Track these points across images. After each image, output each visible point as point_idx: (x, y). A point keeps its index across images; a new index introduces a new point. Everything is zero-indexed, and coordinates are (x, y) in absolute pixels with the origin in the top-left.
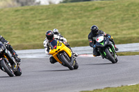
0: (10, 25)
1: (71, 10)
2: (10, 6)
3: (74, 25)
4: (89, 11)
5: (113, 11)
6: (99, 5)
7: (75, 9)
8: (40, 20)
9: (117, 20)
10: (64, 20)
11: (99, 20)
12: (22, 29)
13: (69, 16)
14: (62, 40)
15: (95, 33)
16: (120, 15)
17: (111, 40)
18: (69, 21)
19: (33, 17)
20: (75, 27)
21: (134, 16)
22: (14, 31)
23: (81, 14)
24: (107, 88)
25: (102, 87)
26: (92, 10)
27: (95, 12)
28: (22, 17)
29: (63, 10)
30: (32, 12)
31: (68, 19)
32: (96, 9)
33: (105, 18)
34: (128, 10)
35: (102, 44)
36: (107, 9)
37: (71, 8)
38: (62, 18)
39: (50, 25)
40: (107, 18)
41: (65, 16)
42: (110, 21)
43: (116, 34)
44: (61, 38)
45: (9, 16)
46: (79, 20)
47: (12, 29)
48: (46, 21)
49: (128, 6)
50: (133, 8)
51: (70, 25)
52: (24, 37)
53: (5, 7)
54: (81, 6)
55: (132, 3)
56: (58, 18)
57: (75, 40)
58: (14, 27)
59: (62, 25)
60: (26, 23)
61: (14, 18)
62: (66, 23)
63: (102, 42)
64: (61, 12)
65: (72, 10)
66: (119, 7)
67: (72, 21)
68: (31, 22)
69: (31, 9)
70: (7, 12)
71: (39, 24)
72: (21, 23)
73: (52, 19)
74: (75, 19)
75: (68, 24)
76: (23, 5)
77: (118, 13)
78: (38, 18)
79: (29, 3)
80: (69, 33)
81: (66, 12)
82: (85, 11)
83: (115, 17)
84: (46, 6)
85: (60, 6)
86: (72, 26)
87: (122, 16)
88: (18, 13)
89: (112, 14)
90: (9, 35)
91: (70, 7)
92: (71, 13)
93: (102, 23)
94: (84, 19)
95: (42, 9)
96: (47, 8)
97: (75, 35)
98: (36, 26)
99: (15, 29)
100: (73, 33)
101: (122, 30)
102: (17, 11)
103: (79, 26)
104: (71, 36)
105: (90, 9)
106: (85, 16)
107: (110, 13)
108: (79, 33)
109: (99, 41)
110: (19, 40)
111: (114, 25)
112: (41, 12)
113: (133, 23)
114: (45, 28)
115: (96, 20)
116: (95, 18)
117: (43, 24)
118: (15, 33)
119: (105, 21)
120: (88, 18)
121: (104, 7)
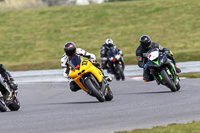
0: (32, 33)
1: (120, 12)
2: (32, 6)
3: (126, 34)
4: (146, 14)
5: (180, 13)
6: (161, 5)
7: (127, 11)
8: (76, 26)
9: (187, 27)
11: (161, 27)
12: (51, 39)
13: (118, 21)
14: (89, 57)
15: (146, 46)
16: (190, 20)
17: (170, 57)
18: (118, 28)
19: (65, 23)
20: (126, 37)
22: (38, 43)
24: (171, 125)
25: (165, 124)
26: (150, 12)
27: (155, 15)
28: (50, 23)
29: (109, 11)
30: (65, 15)
31: (115, 26)
32: (157, 10)
33: (169, 24)
35: (157, 63)
36: (172, 11)
37: (120, 9)
38: (107, 24)
39: (90, 33)
40: (172, 24)
41: (112, 20)
42: (176, 27)
43: (185, 47)
44: (88, 54)
45: (31, 20)
46: (131, 27)
47: (35, 40)
48: (84, 28)
51: (119, 34)
52: (52, 50)
53: (25, 7)
54: (135, 6)
56: (102, 24)
58: (39, 37)
59: (108, 33)
60: (56, 31)
61: (38, 23)
62: (113, 30)
63: (156, 60)
64: (107, 14)
65: (122, 12)
66: (189, 8)
67: (122, 28)
68: (62, 30)
69: (64, 11)
70: (28, 14)
71: (75, 32)
72: (49, 31)
73: (93, 26)
74: (126, 25)
75: (116, 32)
76: (50, 5)
77: (188, 16)
78: (73, 24)
79: (60, 2)
81: (113, 15)
82: (141, 15)
83: (184, 23)
84: (85, 6)
85: (105, 7)
86: (122, 35)
87: (194, 21)
88: (44, 16)
89: (179, 18)
90: (31, 49)
91: (118, 8)
92: (121, 16)
93: (164, 31)
94: (140, 25)
95: (78, 11)
96: (85, 9)
97: (126, 49)
98: (70, 36)
99: (40, 40)
101: (194, 41)
102: (42, 13)
103: (132, 36)
105: (147, 10)
106: (141, 21)
107: (176, 16)
109: (151, 59)
110: (46, 55)
111: (183, 34)
112: (77, 14)
114: (83, 38)
116: (155, 23)
118: (40, 46)
119: (169, 27)
120: (145, 23)
121: (167, 8)
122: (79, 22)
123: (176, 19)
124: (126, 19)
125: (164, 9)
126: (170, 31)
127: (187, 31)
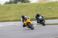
3: (16, 13)
4: (22, 7)
7: (16, 6)
8: (2, 11)
10: (12, 11)
11: (26, 11)
13: (14, 9)
16: (35, 9)
18: (14, 11)
20: (16, 14)
21: (41, 9)
23: (19, 8)
29: (11, 6)
31: (13, 11)
32: (25, 6)
34: (38, 7)
38: (11, 10)
39: (6, 13)
41: (12, 9)
42: (31, 11)
46: (18, 11)
48: (4, 11)
49: (38, 5)
50: (40, 6)
55: (40, 4)
56: (9, 10)
57: (17, 19)
62: (12, 12)
64: (11, 7)
65: (15, 7)
66: (35, 5)
67: (15, 11)
71: (2, 12)
73: (7, 11)
74: (16, 10)
75: (13, 12)
77: (34, 8)
80: (14, 16)
83: (33, 10)
86: (15, 13)
87: (36, 9)
89: (32, 8)
91: (14, 5)
92: (15, 8)
94: (20, 10)
97: (16, 17)
100: (16, 16)
103: (18, 13)
104: (15, 17)
105: (22, 6)
106: (20, 9)
107: (31, 8)
108: (18, 16)
111: (33, 13)
112: (2, 7)
113: (41, 12)
114: (4, 14)
115: (25, 11)
117: (3, 12)
119: (29, 11)
120: (22, 10)
121: (28, 6)
122: (3, 10)
123: (30, 9)
124: (16, 9)
125: (27, 6)
126: (29, 12)
127: (34, 12)
